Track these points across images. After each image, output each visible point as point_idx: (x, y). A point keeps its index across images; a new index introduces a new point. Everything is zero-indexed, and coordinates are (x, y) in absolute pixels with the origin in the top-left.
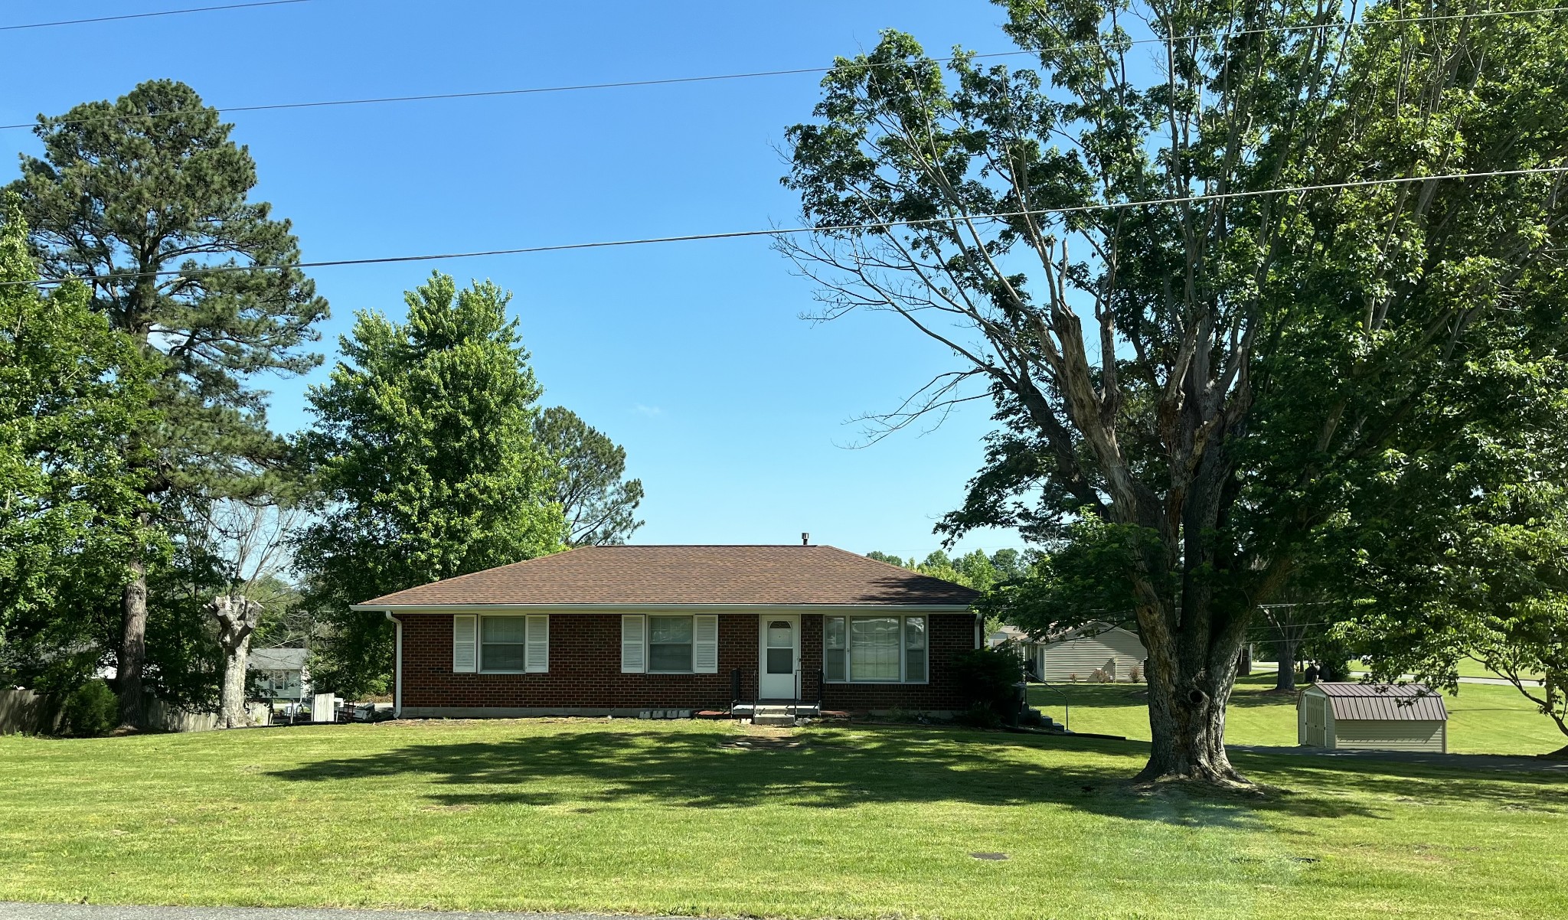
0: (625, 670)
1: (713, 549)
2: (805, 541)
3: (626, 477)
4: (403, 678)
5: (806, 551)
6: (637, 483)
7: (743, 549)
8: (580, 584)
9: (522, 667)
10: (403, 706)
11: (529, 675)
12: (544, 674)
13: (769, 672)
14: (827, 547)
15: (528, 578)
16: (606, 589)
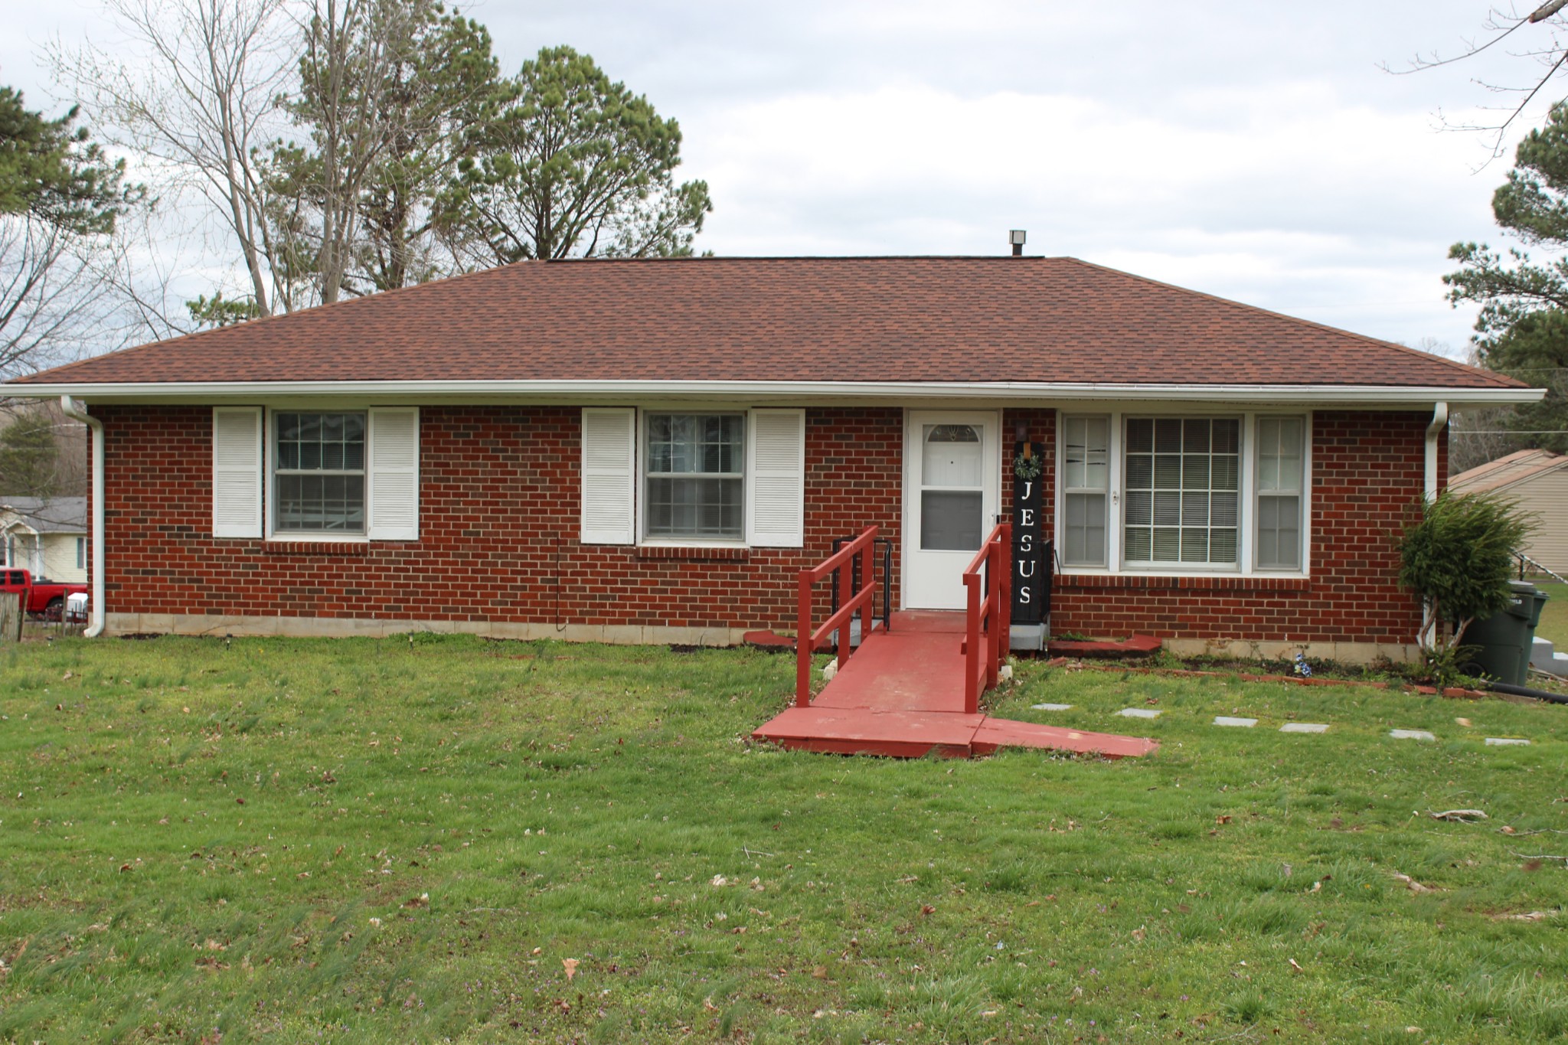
0: (589, 535)
1: (805, 265)
2: (1017, 248)
3: (680, 176)
4: (107, 550)
5: (1017, 268)
6: (702, 187)
7: (875, 265)
8: (493, 338)
9: (358, 526)
10: (107, 610)
11: (377, 544)
12: (409, 544)
13: (925, 544)
14: (1068, 260)
15: (381, 326)
16: (547, 349)
